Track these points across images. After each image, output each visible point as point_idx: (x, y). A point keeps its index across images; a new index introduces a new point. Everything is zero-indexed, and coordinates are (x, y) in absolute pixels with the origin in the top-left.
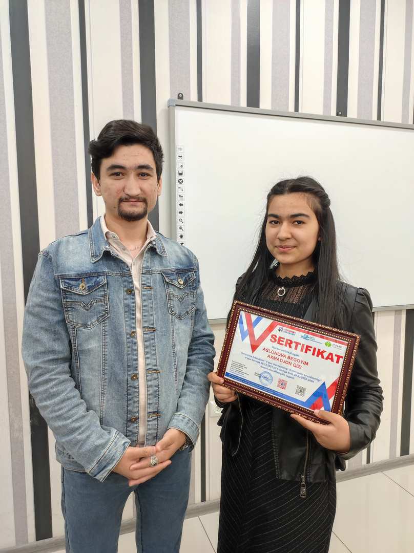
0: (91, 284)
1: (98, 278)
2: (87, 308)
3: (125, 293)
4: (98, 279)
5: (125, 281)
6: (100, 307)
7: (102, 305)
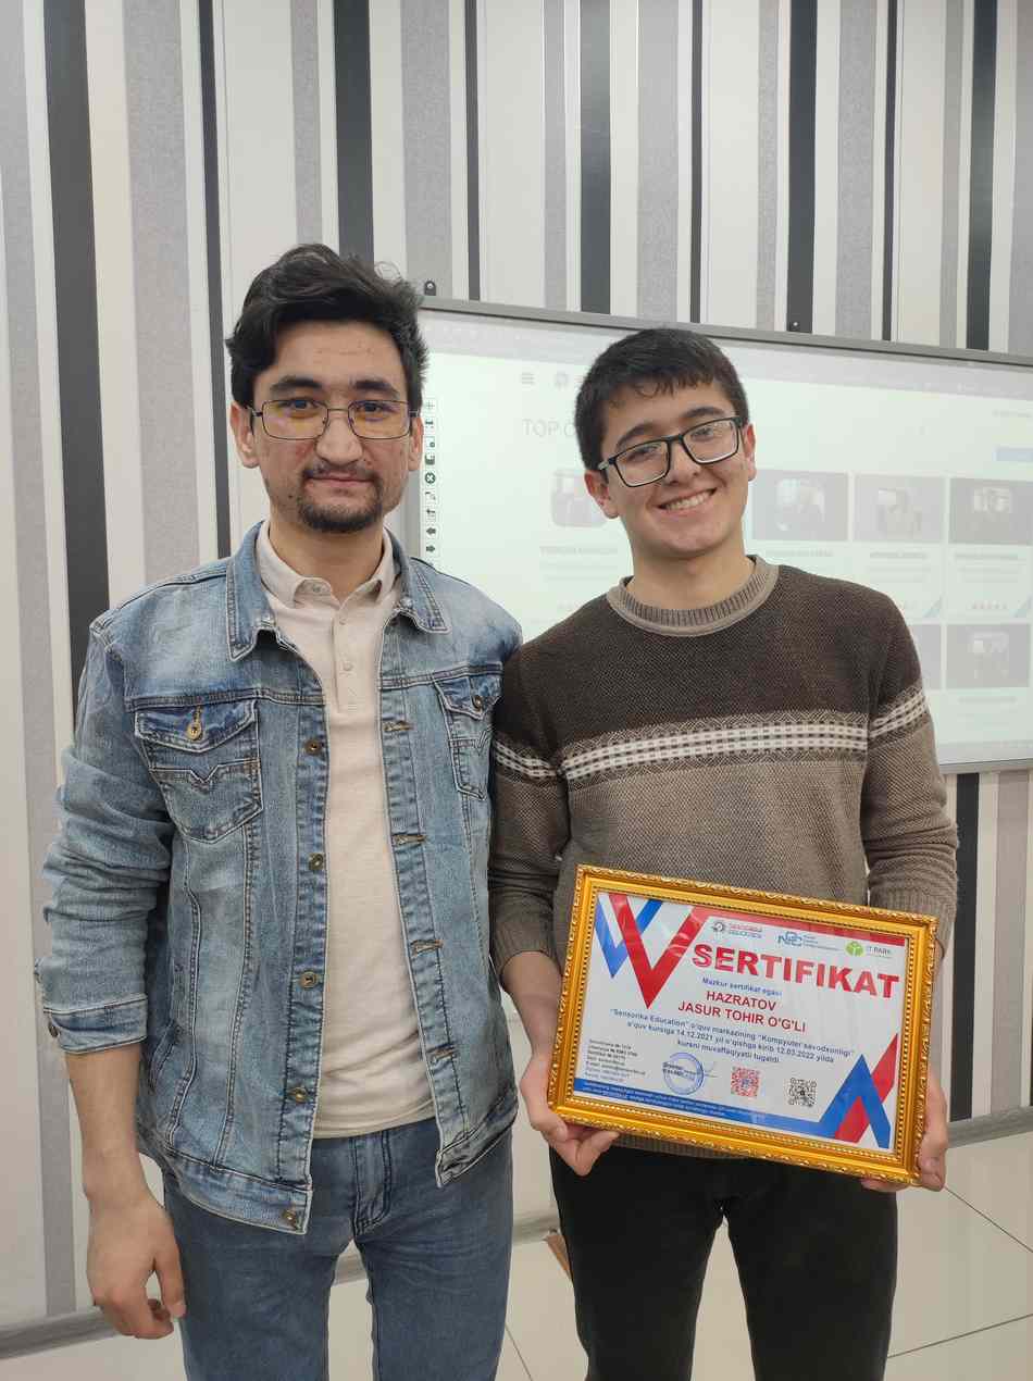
0: (217, 725)
1: (235, 707)
2: (204, 787)
3: (303, 750)
4: (234, 711)
5: (305, 717)
6: (240, 786)
7: (244, 781)
